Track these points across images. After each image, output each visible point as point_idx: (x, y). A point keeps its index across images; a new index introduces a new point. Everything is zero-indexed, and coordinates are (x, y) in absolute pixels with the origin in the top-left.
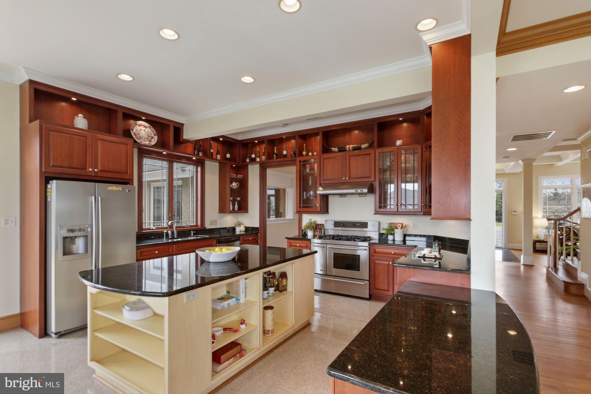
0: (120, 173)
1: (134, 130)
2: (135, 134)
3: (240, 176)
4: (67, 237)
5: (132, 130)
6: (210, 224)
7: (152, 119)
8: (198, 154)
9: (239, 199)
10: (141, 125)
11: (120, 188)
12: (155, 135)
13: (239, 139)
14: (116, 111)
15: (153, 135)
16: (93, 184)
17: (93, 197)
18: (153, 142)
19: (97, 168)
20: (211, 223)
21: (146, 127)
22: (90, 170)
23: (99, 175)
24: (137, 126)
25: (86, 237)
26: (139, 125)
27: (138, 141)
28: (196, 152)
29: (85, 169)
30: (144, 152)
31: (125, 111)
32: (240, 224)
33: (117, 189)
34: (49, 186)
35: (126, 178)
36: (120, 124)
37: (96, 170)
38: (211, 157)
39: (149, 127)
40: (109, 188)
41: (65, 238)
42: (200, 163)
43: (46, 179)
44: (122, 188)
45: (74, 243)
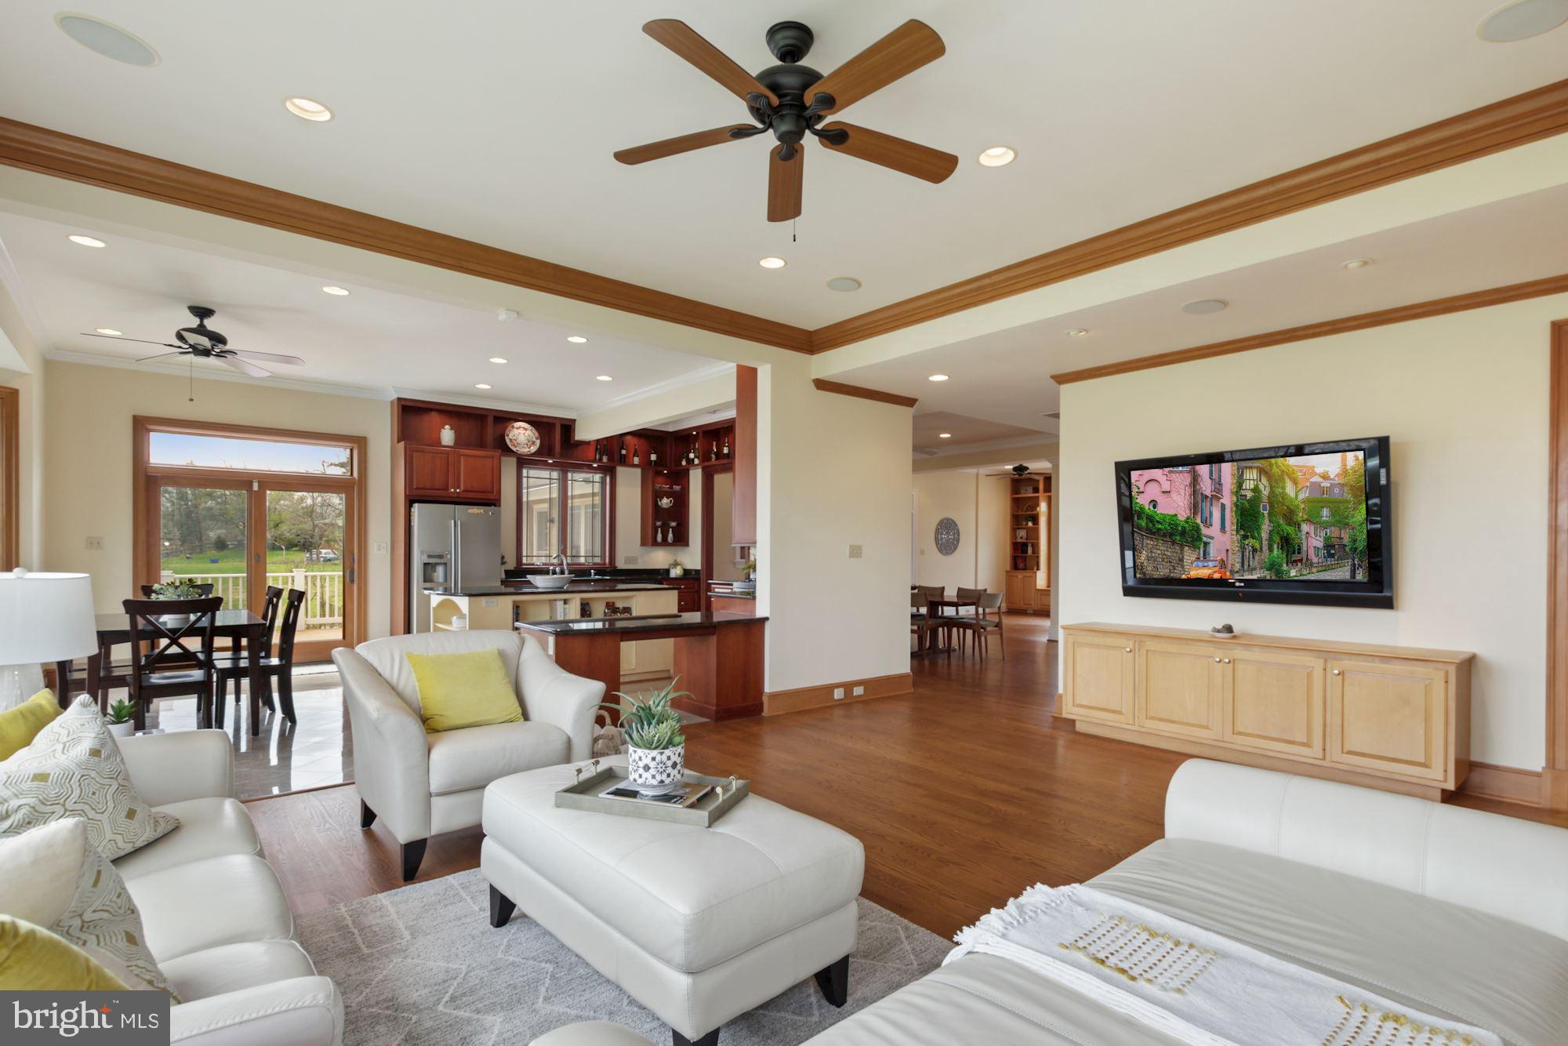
0: (485, 492)
1: (510, 437)
2: (511, 440)
3: (677, 488)
4: (428, 564)
5: (508, 436)
6: (626, 563)
7: (534, 419)
8: (601, 459)
9: (673, 524)
10: (520, 427)
11: (482, 511)
12: (537, 439)
13: (671, 430)
14: (486, 416)
15: (534, 439)
16: (452, 506)
17: (453, 522)
18: (533, 449)
19: (459, 488)
20: (628, 560)
21: (526, 429)
22: (452, 490)
23: (461, 496)
24: (515, 430)
25: (445, 564)
26: (517, 428)
27: (514, 449)
28: (598, 457)
29: (447, 489)
30: (523, 462)
31: (497, 414)
32: (676, 564)
33: (479, 511)
34: (413, 510)
35: (492, 497)
36: (490, 430)
37: (458, 490)
38: (624, 461)
39: (531, 430)
40: (470, 511)
41: (425, 564)
42: (609, 471)
43: (410, 502)
44: (484, 511)
45: (435, 571)
